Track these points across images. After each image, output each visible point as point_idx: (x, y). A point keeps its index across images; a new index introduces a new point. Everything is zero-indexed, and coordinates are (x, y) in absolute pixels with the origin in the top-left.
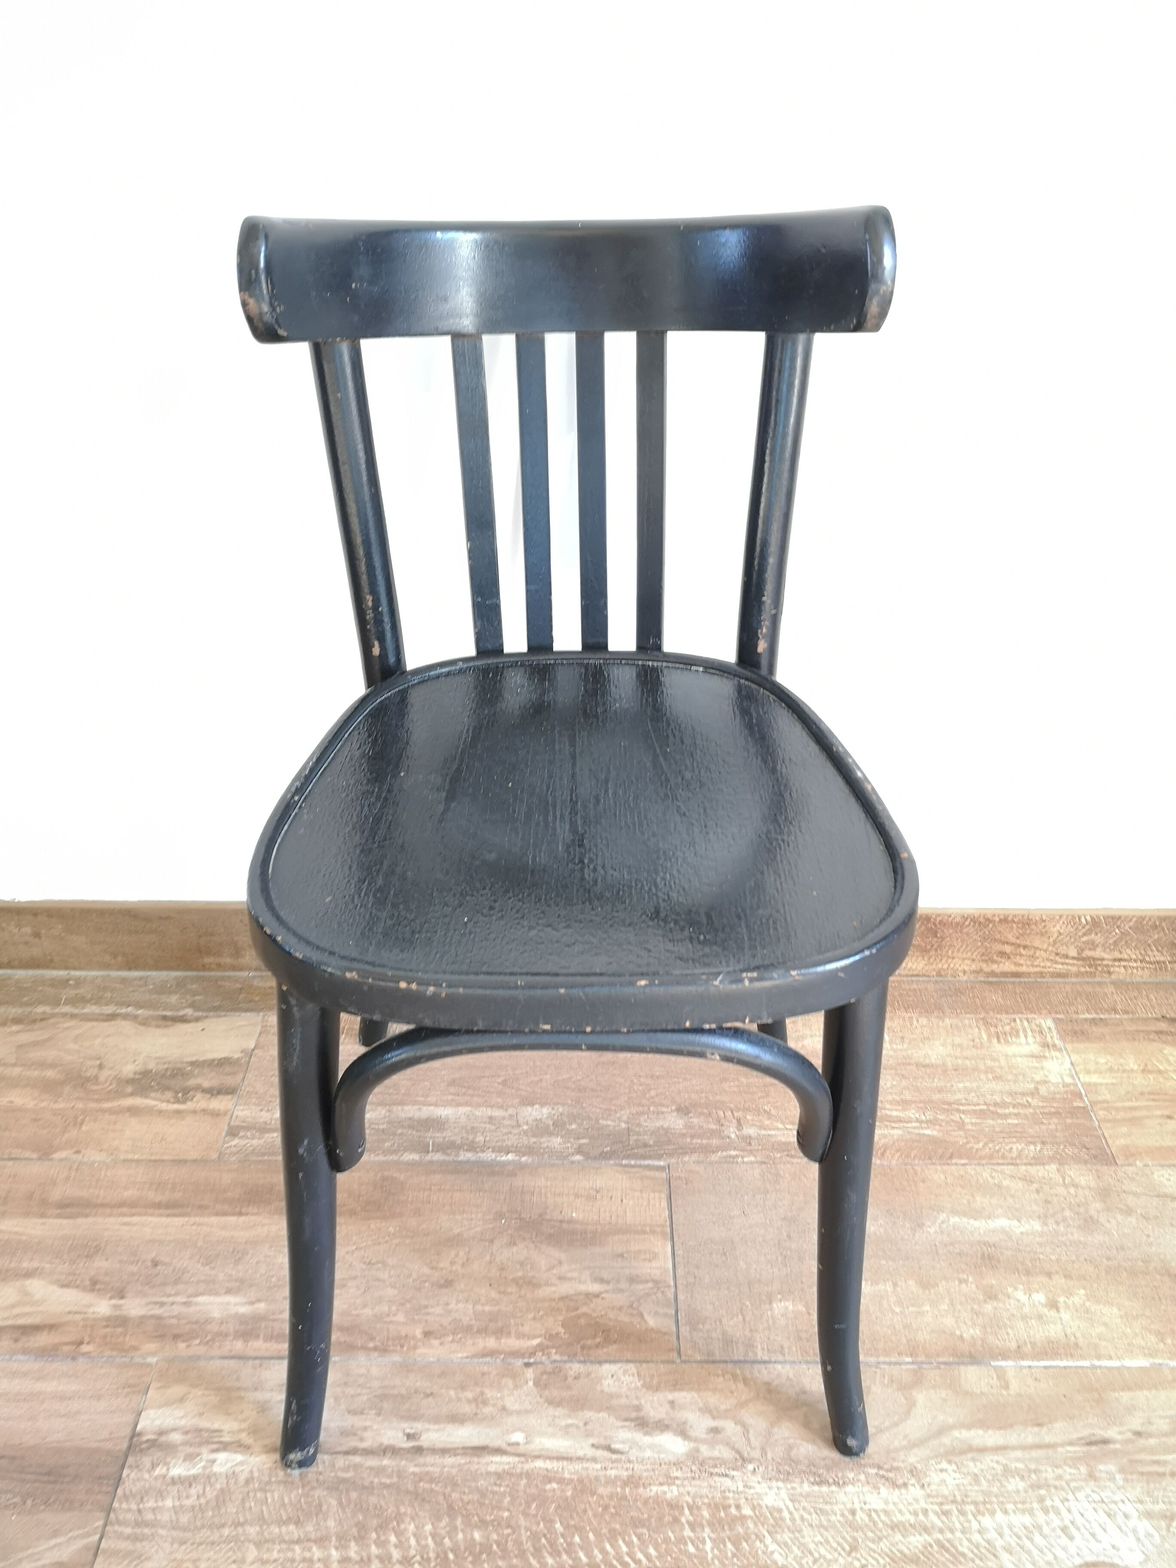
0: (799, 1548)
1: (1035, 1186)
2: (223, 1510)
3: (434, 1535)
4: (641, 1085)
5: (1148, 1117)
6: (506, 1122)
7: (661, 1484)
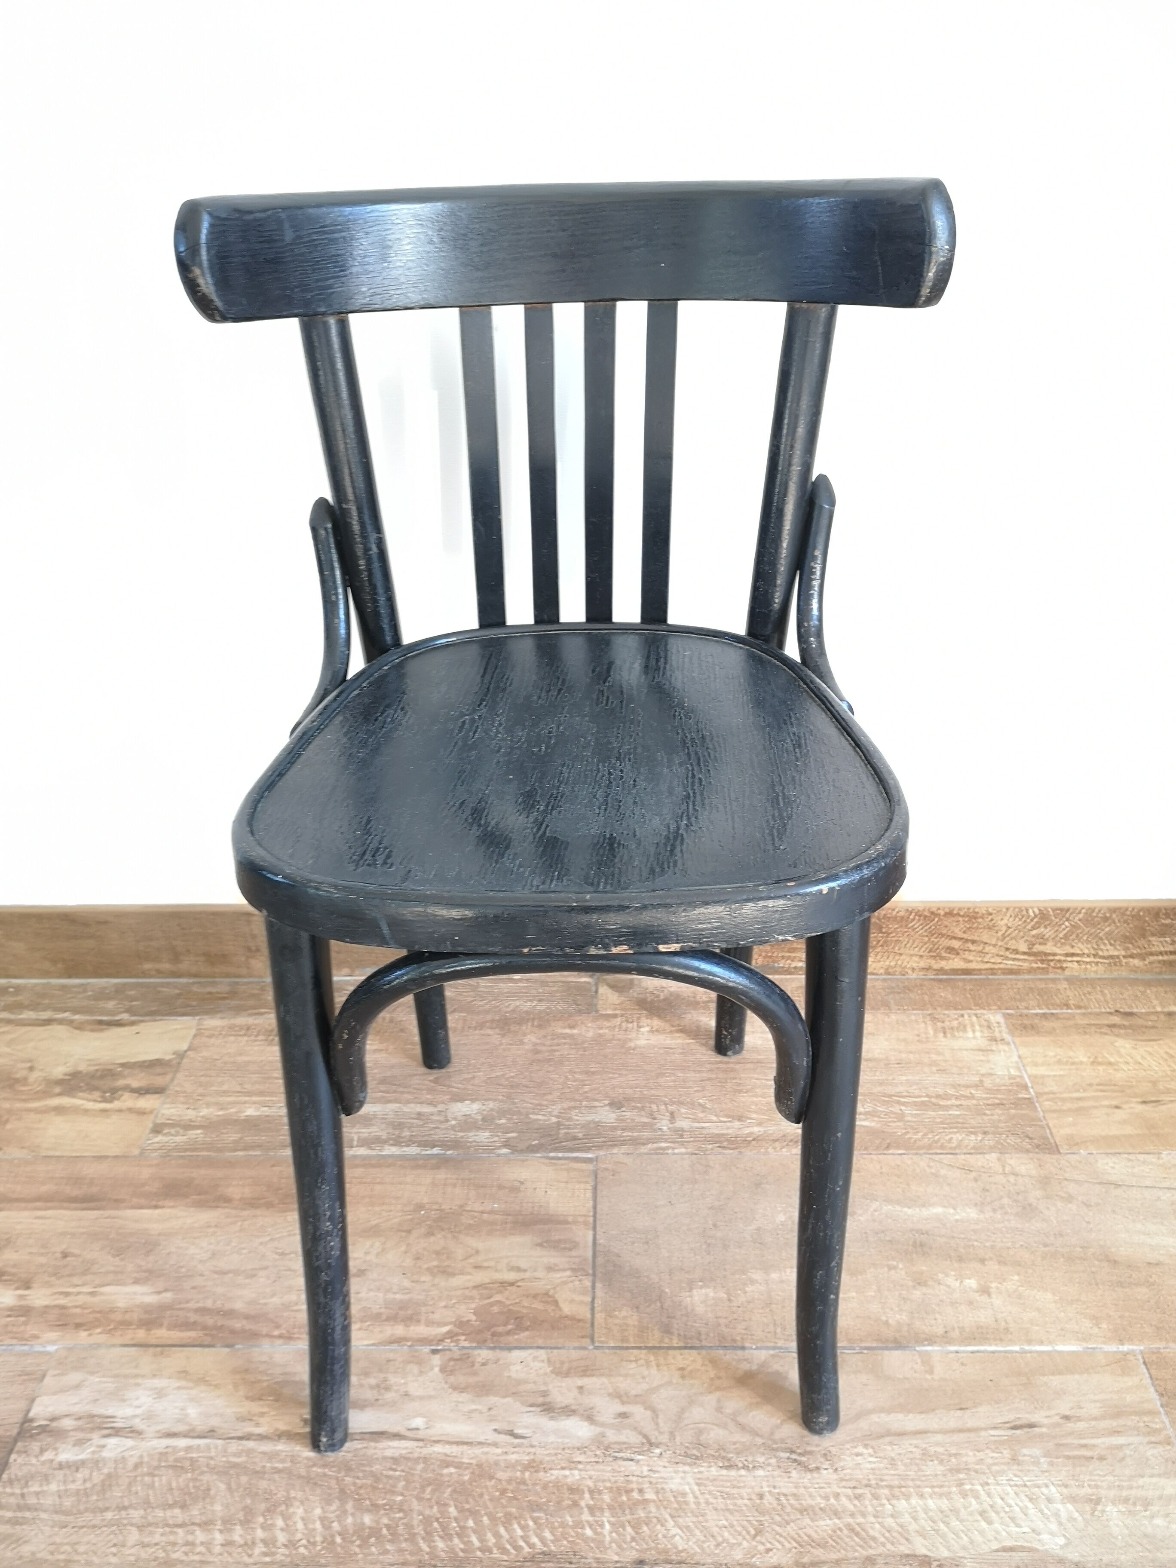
0: (701, 1532)
1: (973, 1174)
2: (108, 1495)
3: (322, 1519)
4: (575, 1081)
5: (1096, 1107)
6: (435, 1118)
7: (563, 1468)
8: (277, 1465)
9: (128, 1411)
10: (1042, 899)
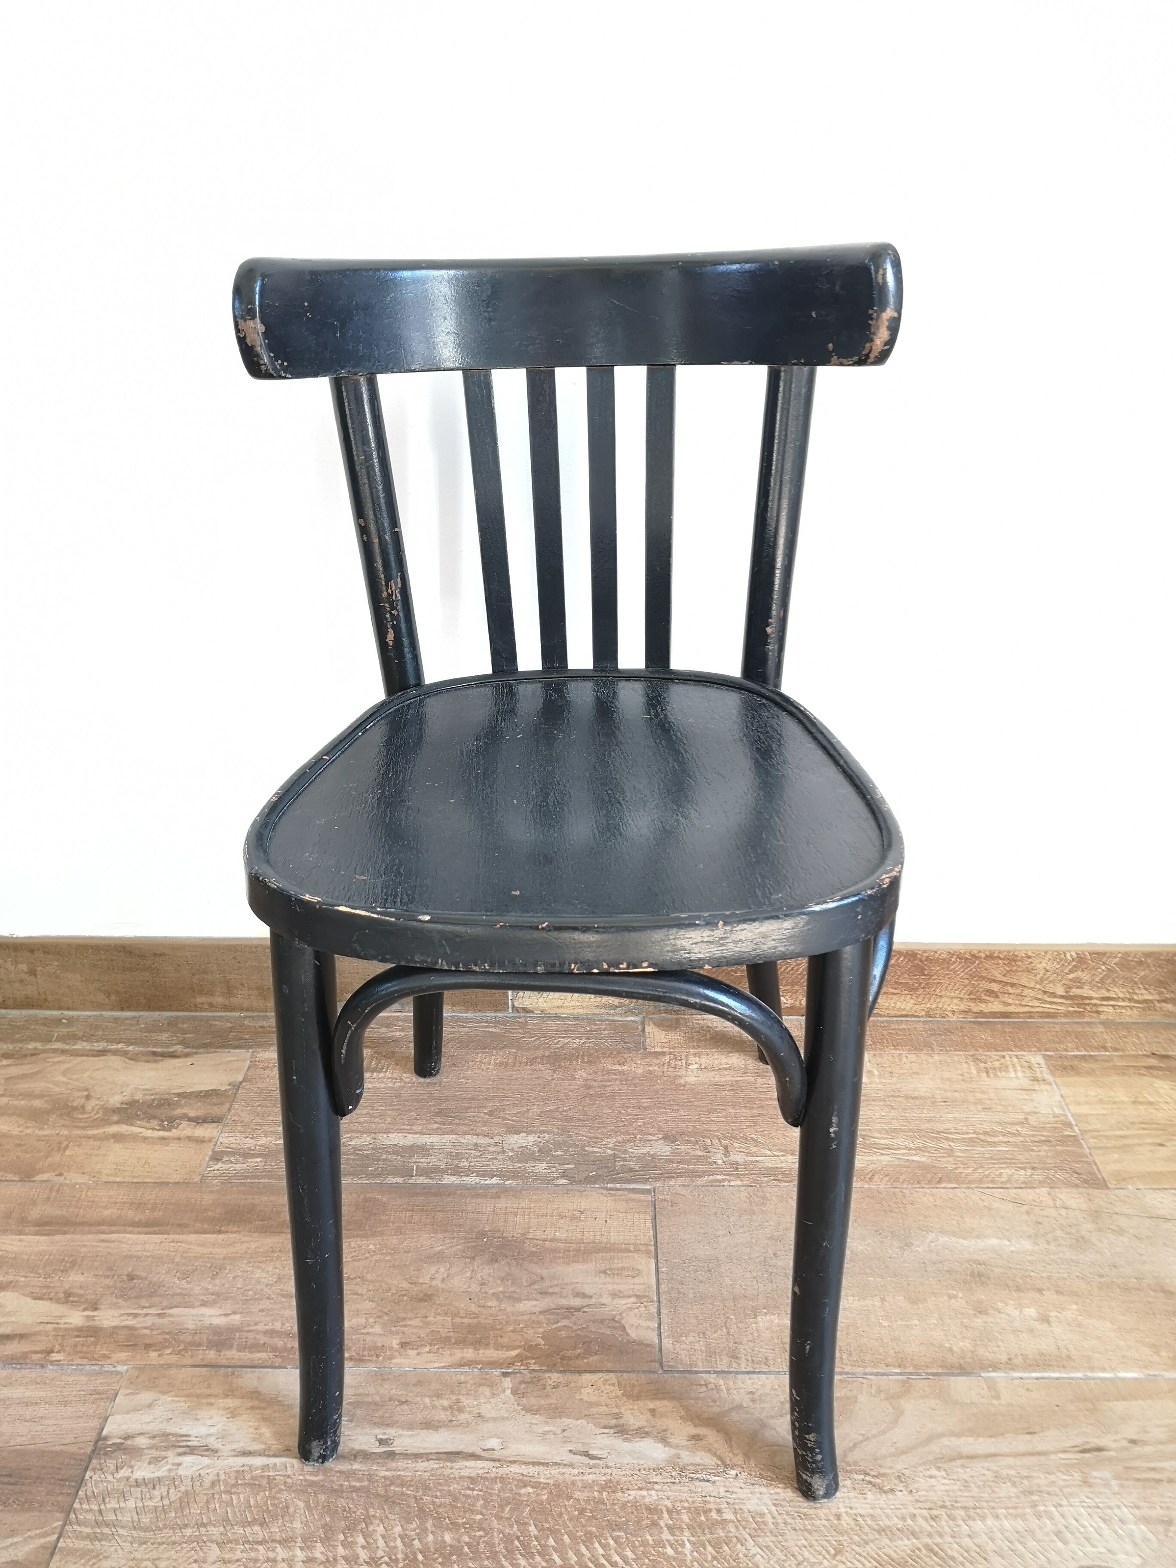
0: (782, 1551)
1: (1026, 1208)
2: (186, 1512)
3: (403, 1537)
5: (1139, 1145)
6: (491, 1149)
7: (640, 1489)
8: (353, 1484)
9: (203, 1430)
10: (1080, 942)
